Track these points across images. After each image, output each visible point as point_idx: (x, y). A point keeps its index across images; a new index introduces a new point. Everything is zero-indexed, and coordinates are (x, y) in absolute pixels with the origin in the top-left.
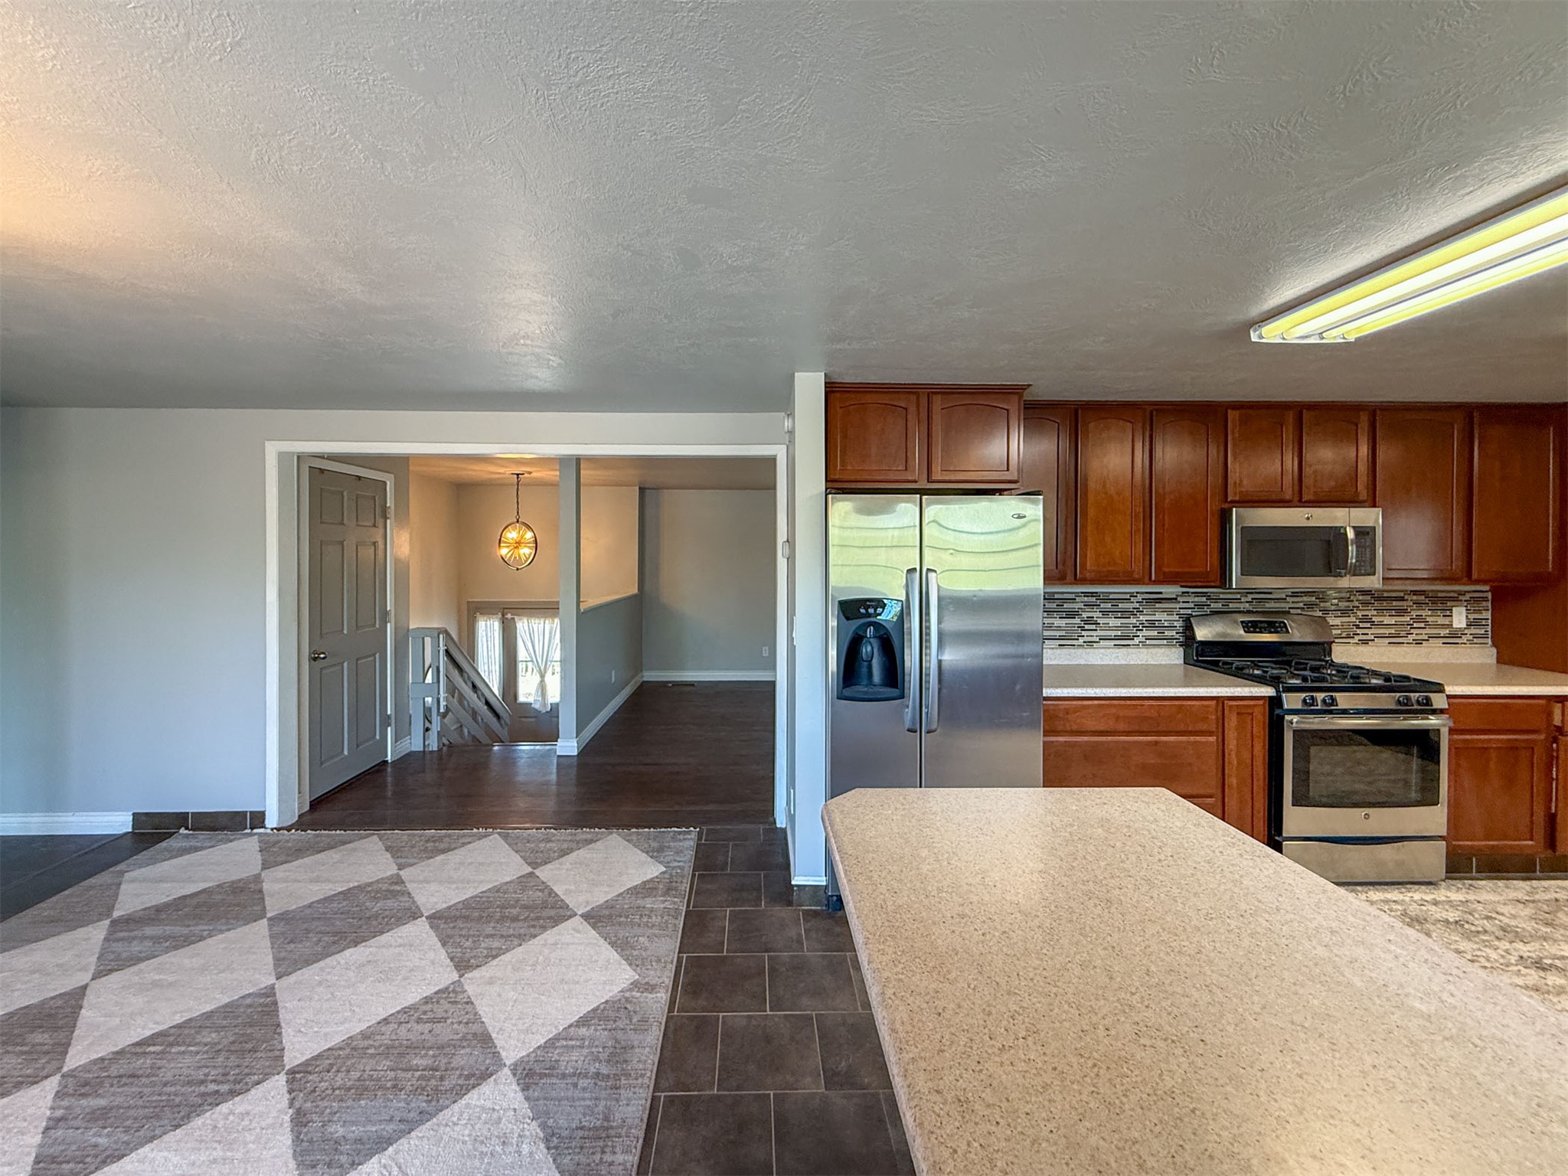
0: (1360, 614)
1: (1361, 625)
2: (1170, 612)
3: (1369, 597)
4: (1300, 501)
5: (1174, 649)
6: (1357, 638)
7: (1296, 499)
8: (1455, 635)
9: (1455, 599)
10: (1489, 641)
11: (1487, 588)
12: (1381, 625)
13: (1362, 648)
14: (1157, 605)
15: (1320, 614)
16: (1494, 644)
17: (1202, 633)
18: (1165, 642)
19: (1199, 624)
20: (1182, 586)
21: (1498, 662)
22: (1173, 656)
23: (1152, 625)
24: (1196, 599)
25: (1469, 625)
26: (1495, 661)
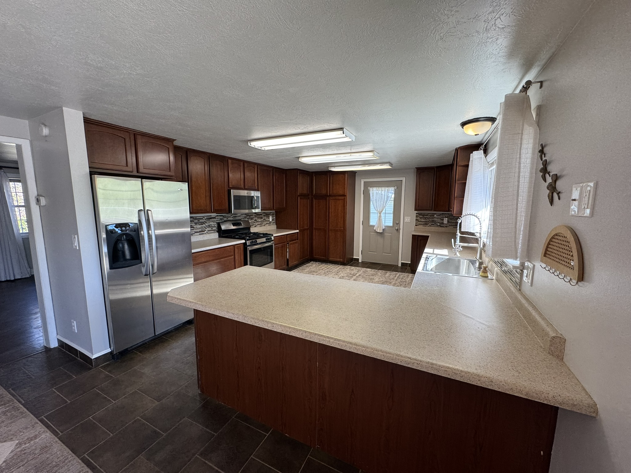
0: (254, 219)
1: (255, 222)
2: (214, 222)
3: (256, 215)
4: (245, 188)
5: (216, 234)
6: (254, 225)
7: (244, 188)
8: (270, 223)
9: (270, 214)
10: (275, 224)
11: (274, 211)
12: (258, 222)
13: (255, 228)
14: (210, 220)
15: (247, 220)
16: (276, 225)
17: (223, 227)
18: (213, 231)
19: (222, 225)
20: (217, 213)
21: (277, 228)
22: (216, 235)
23: (209, 226)
24: (220, 217)
25: (272, 220)
26: (276, 228)
